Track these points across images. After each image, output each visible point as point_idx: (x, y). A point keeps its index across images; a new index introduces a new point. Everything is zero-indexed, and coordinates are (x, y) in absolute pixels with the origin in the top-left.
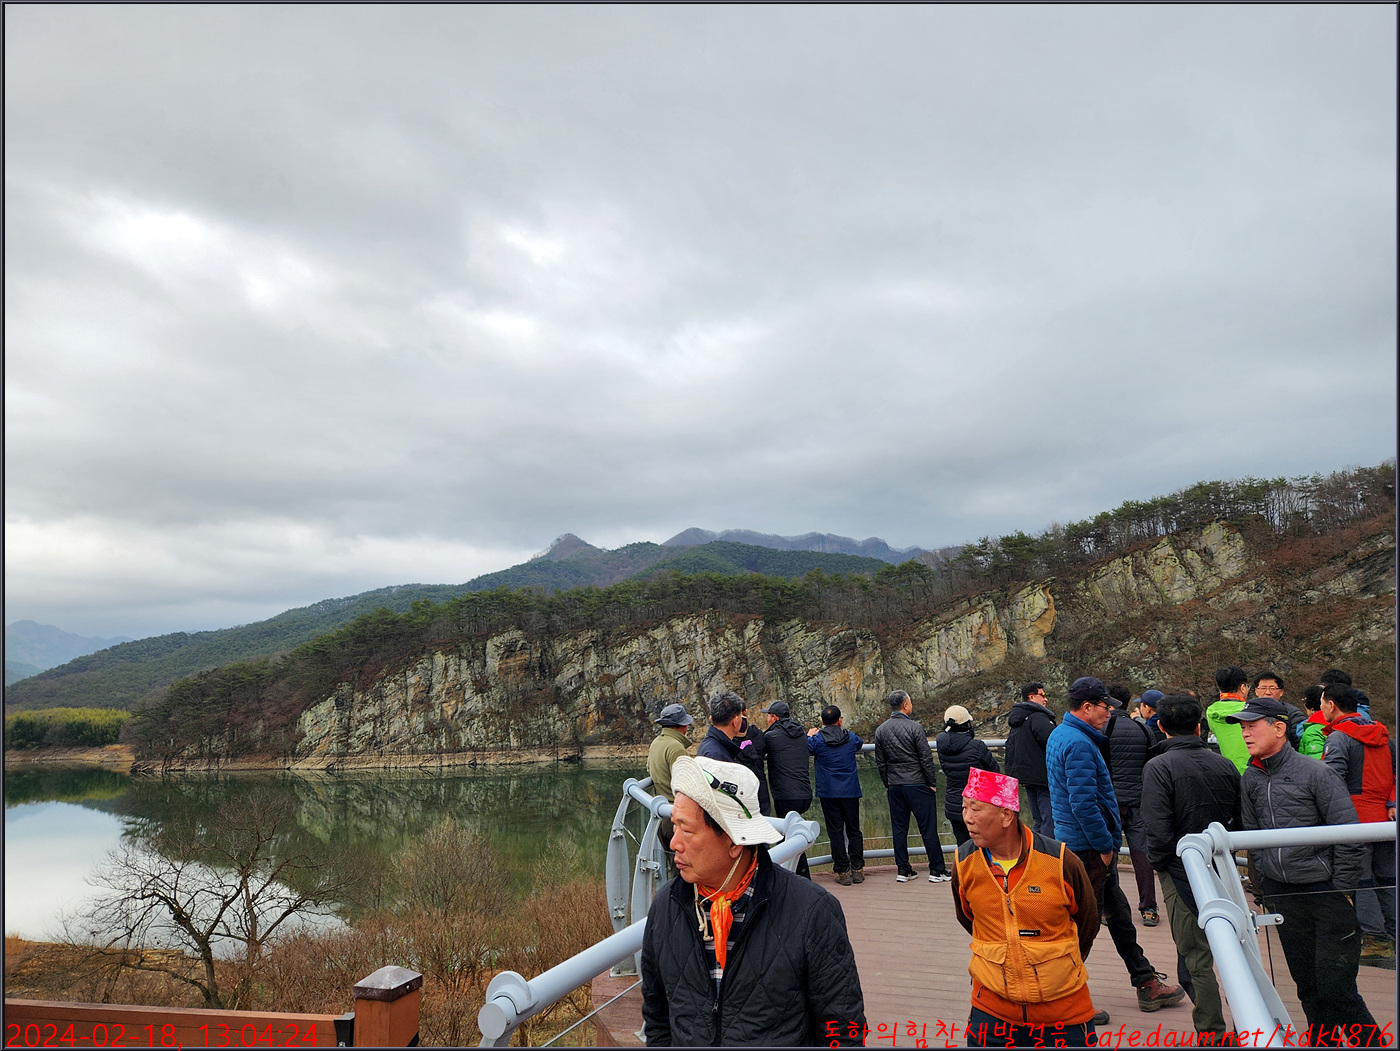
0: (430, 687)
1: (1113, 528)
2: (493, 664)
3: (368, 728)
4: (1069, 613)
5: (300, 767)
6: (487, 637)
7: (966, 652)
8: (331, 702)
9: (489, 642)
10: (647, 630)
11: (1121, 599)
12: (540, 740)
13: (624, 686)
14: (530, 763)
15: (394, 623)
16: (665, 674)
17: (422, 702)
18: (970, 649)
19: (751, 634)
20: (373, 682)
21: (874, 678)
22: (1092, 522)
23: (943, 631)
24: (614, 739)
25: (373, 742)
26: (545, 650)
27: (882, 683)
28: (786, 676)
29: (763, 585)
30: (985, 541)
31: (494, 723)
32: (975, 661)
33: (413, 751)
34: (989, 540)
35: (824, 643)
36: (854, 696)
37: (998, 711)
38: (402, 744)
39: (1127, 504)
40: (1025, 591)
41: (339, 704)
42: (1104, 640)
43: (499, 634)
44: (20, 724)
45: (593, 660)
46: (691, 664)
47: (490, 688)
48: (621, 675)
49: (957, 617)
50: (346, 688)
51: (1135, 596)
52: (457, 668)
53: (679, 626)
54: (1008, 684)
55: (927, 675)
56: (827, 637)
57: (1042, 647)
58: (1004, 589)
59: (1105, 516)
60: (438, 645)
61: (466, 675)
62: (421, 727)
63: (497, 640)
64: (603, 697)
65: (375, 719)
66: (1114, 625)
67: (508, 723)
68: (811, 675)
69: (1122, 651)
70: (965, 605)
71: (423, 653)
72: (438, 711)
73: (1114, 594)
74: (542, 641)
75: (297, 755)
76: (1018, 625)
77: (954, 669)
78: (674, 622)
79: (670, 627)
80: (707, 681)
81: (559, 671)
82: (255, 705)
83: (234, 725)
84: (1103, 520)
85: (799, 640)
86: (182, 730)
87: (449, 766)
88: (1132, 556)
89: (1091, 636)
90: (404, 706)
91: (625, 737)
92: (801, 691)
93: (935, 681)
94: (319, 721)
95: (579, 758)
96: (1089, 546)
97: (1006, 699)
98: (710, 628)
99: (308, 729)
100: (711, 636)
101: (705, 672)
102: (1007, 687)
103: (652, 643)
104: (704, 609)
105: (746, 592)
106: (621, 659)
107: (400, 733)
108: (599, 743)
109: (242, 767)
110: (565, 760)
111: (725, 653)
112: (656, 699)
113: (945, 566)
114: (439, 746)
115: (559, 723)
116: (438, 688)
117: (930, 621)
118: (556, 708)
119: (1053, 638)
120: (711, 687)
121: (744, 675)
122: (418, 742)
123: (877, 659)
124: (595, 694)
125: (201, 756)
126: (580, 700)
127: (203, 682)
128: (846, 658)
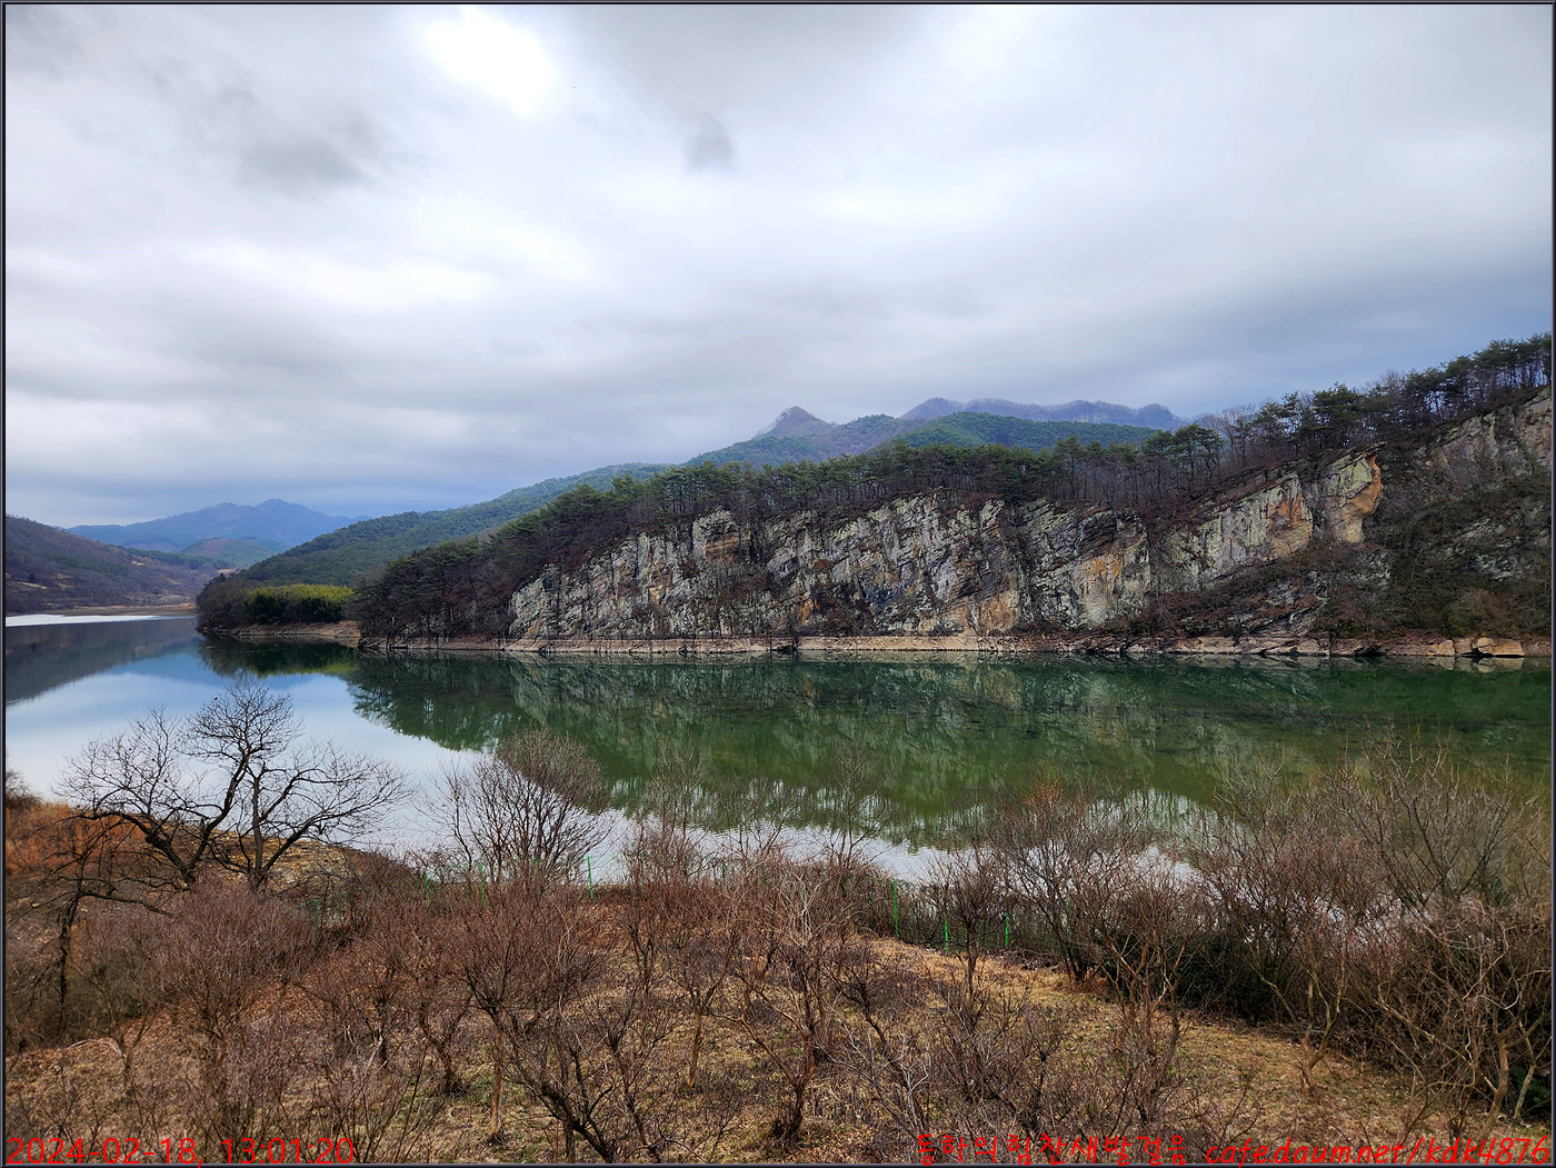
0: (637, 571)
1: (1472, 378)
2: (701, 547)
3: (577, 611)
4: (1400, 488)
5: (514, 649)
6: (693, 518)
7: (1257, 536)
8: (538, 584)
9: (695, 523)
10: (867, 511)
11: (1473, 469)
12: (752, 628)
13: (842, 573)
14: (742, 652)
15: (596, 501)
16: (886, 561)
17: (628, 586)
18: (1263, 533)
19: (988, 515)
20: (579, 563)
21: (1137, 567)
22: (1444, 370)
23: (1228, 511)
24: (831, 630)
25: (583, 626)
26: (756, 533)
27: (1147, 573)
28: (1029, 564)
29: (1004, 458)
30: (1293, 398)
31: (703, 610)
32: (1267, 547)
33: (623, 636)
34: (1299, 397)
35: (1076, 527)
36: (1110, 587)
37: (1294, 608)
38: (610, 628)
39: (1495, 346)
40: (1342, 460)
41: (547, 585)
42: (1446, 522)
43: (705, 515)
44: (260, 599)
45: (807, 544)
46: (916, 549)
47: (698, 573)
48: (838, 561)
49: (1249, 494)
50: (552, 570)
51: (1495, 465)
52: (662, 550)
53: (903, 507)
54: (1310, 575)
55: (1204, 566)
56: (1080, 519)
57: (1359, 530)
58: (1314, 458)
59: (1463, 362)
60: (642, 525)
61: (672, 559)
62: (629, 612)
63: (703, 522)
64: (818, 584)
65: (583, 602)
66: (1462, 502)
67: (718, 611)
68: (1058, 563)
69: (1470, 535)
70: (1260, 479)
71: (627, 534)
72: (646, 596)
73: (1466, 463)
74: (752, 522)
75: (511, 637)
76: (1330, 503)
77: (1240, 556)
78: (898, 502)
79: (892, 508)
80: (935, 569)
81: (771, 556)
82: (467, 586)
83: (450, 605)
84: (1460, 368)
85: (1046, 523)
86: (400, 608)
87: (659, 652)
88: (1496, 414)
89: (1428, 517)
90: (611, 589)
91: (843, 628)
92: (1047, 581)
93: (1214, 571)
94: (529, 602)
95: (794, 649)
96: (1435, 403)
97: (1305, 593)
98: (940, 509)
99: (519, 610)
100: (940, 518)
101: (933, 558)
102: (1308, 579)
103: (872, 526)
104: (933, 487)
105: (983, 468)
106: (838, 544)
107: (608, 617)
108: (815, 634)
109: (460, 647)
110: (779, 650)
111: (956, 537)
112: (876, 588)
113: (1238, 430)
114: (649, 632)
115: (772, 612)
116: (644, 571)
117: (1213, 499)
118: (768, 595)
119: (1376, 519)
120: (940, 575)
121: (979, 562)
122: (627, 627)
123: (1142, 544)
124: (810, 581)
125: (421, 634)
126: (794, 587)
127: (416, 560)
128: (1103, 544)
